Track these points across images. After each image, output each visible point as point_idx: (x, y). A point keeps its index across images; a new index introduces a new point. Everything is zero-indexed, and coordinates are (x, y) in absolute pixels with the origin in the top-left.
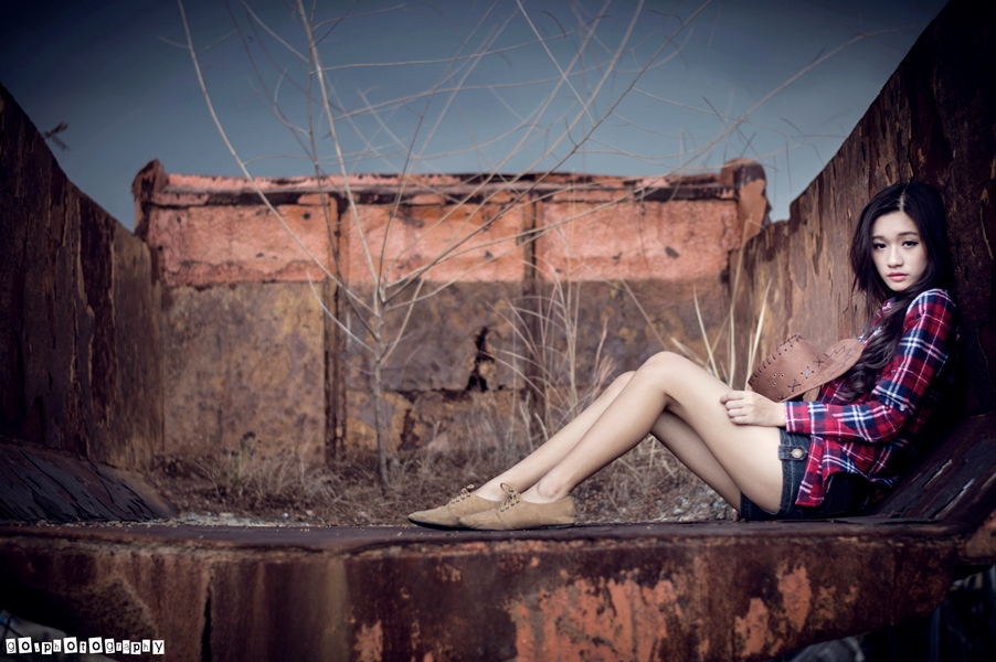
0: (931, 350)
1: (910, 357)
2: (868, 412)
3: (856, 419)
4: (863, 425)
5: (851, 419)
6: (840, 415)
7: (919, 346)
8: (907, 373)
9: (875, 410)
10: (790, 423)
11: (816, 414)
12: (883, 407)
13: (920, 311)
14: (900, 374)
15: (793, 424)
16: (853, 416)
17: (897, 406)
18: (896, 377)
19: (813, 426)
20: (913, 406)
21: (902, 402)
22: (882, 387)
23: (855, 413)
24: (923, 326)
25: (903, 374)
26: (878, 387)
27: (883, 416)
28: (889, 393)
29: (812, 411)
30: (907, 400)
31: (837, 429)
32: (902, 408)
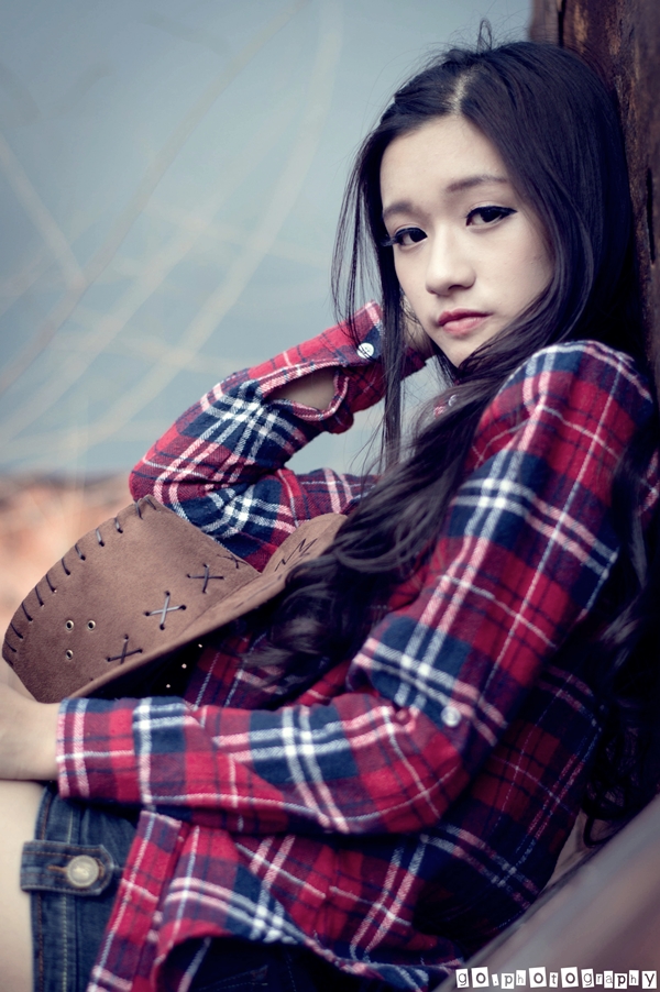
0: (561, 529)
1: (484, 542)
2: (332, 727)
3: (290, 751)
4: (316, 772)
5: (276, 752)
6: (240, 739)
7: (516, 508)
8: (470, 594)
9: (358, 722)
10: (69, 764)
11: (154, 733)
12: (385, 711)
13: (528, 395)
14: (448, 597)
15: (81, 770)
16: (279, 743)
17: (433, 710)
18: (432, 607)
19: (145, 774)
20: (494, 714)
21: (450, 693)
22: (386, 641)
23: (287, 732)
24: (533, 445)
25: (457, 599)
26: (371, 644)
27: (383, 743)
28: (406, 661)
29: (145, 726)
30: (469, 690)
31: (222, 786)
32: (452, 714)
